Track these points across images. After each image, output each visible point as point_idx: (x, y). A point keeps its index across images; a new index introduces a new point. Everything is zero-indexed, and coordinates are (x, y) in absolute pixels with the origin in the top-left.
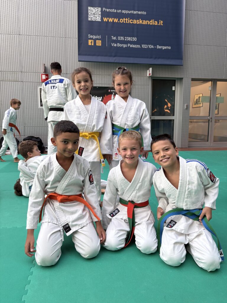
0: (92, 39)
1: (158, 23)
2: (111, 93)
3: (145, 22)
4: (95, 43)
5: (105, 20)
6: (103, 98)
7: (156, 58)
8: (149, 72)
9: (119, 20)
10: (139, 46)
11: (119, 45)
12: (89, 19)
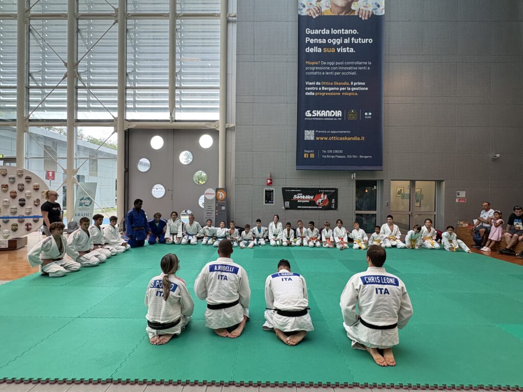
0: (307, 153)
1: (361, 138)
2: (321, 193)
3: (349, 139)
4: (309, 156)
5: (318, 139)
6: (314, 197)
7: (358, 165)
8: (354, 176)
9: (328, 138)
10: (344, 157)
11: (328, 156)
12: (305, 139)
